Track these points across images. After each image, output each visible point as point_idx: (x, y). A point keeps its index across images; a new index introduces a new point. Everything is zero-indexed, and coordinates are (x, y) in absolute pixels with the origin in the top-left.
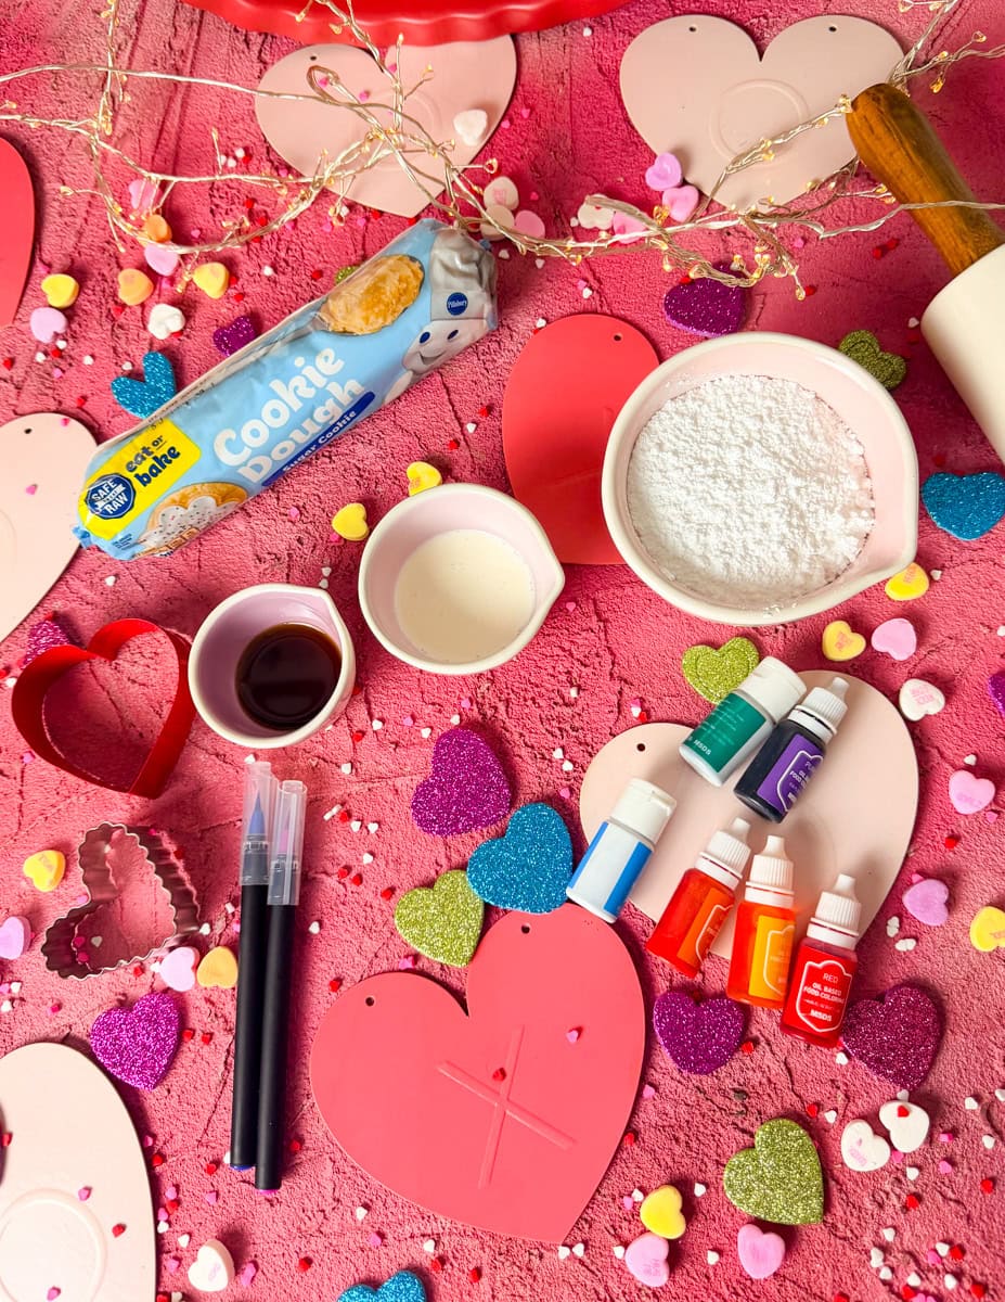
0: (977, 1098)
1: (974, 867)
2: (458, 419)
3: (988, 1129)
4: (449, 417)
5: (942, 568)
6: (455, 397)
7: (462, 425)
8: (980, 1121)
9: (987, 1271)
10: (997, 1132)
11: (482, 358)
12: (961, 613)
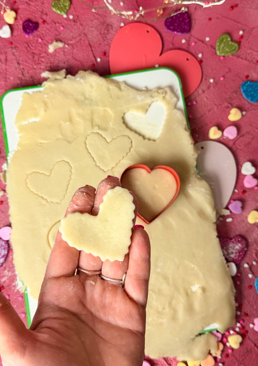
0: (248, 264)
1: (250, 199)
2: (94, 57)
3: (250, 272)
4: (91, 56)
5: (245, 111)
6: (93, 49)
7: (96, 59)
8: (248, 270)
9: (248, 310)
10: (253, 273)
11: (103, 36)
12: (251, 125)
